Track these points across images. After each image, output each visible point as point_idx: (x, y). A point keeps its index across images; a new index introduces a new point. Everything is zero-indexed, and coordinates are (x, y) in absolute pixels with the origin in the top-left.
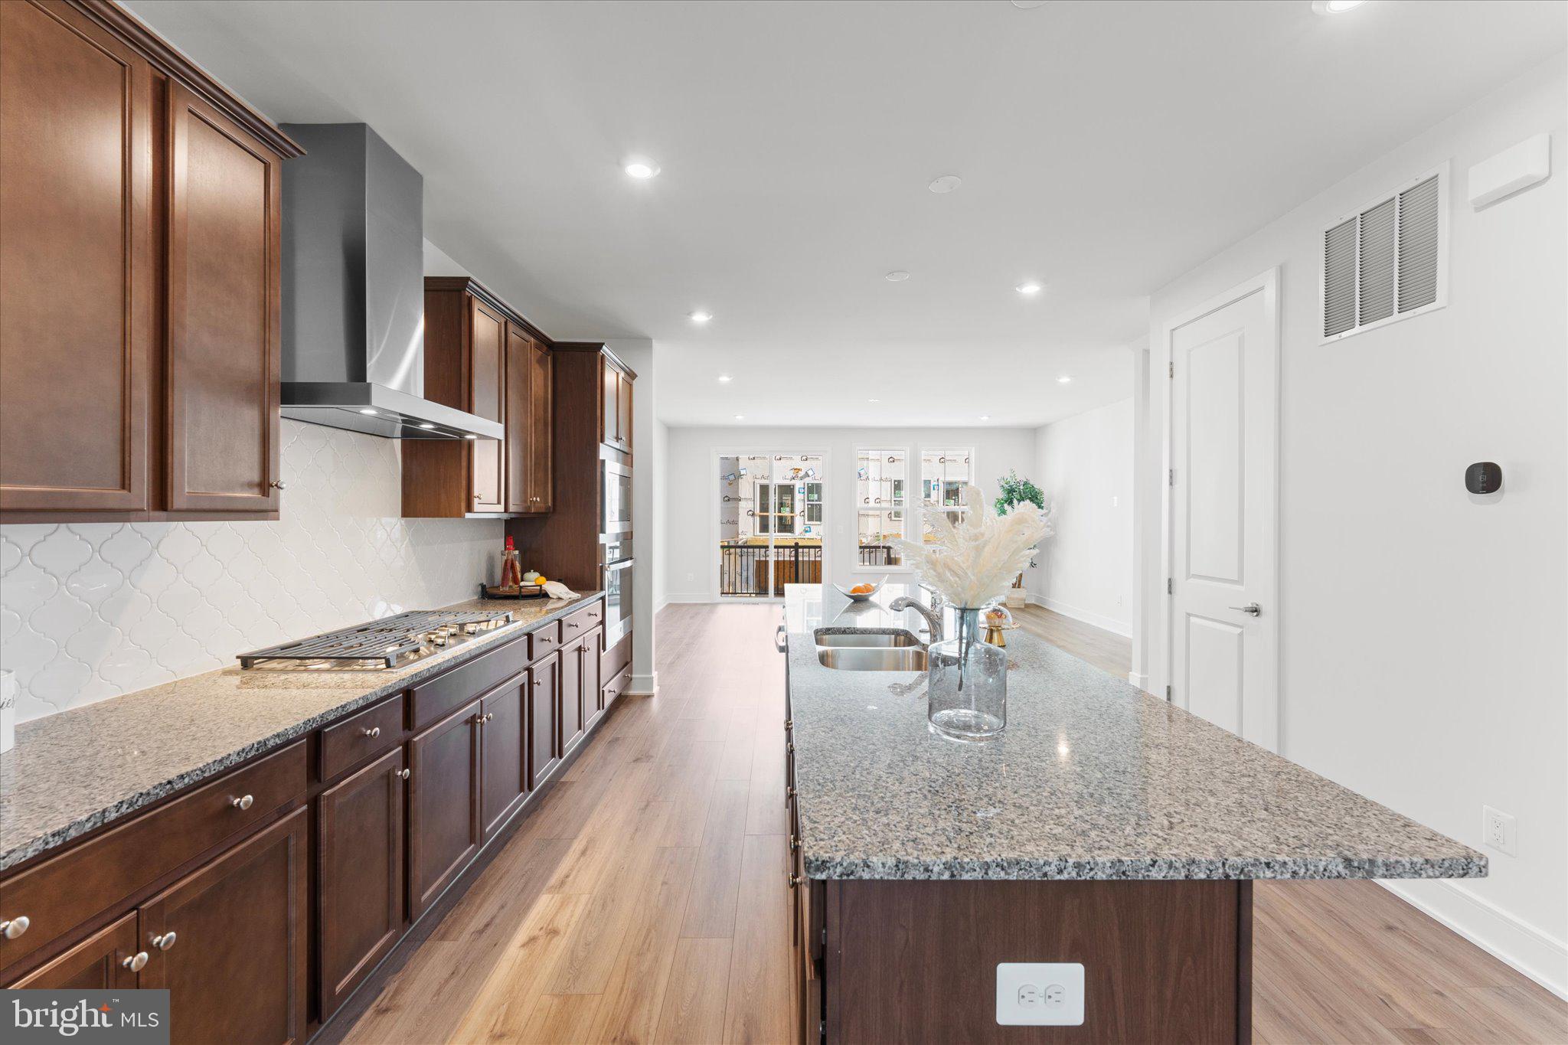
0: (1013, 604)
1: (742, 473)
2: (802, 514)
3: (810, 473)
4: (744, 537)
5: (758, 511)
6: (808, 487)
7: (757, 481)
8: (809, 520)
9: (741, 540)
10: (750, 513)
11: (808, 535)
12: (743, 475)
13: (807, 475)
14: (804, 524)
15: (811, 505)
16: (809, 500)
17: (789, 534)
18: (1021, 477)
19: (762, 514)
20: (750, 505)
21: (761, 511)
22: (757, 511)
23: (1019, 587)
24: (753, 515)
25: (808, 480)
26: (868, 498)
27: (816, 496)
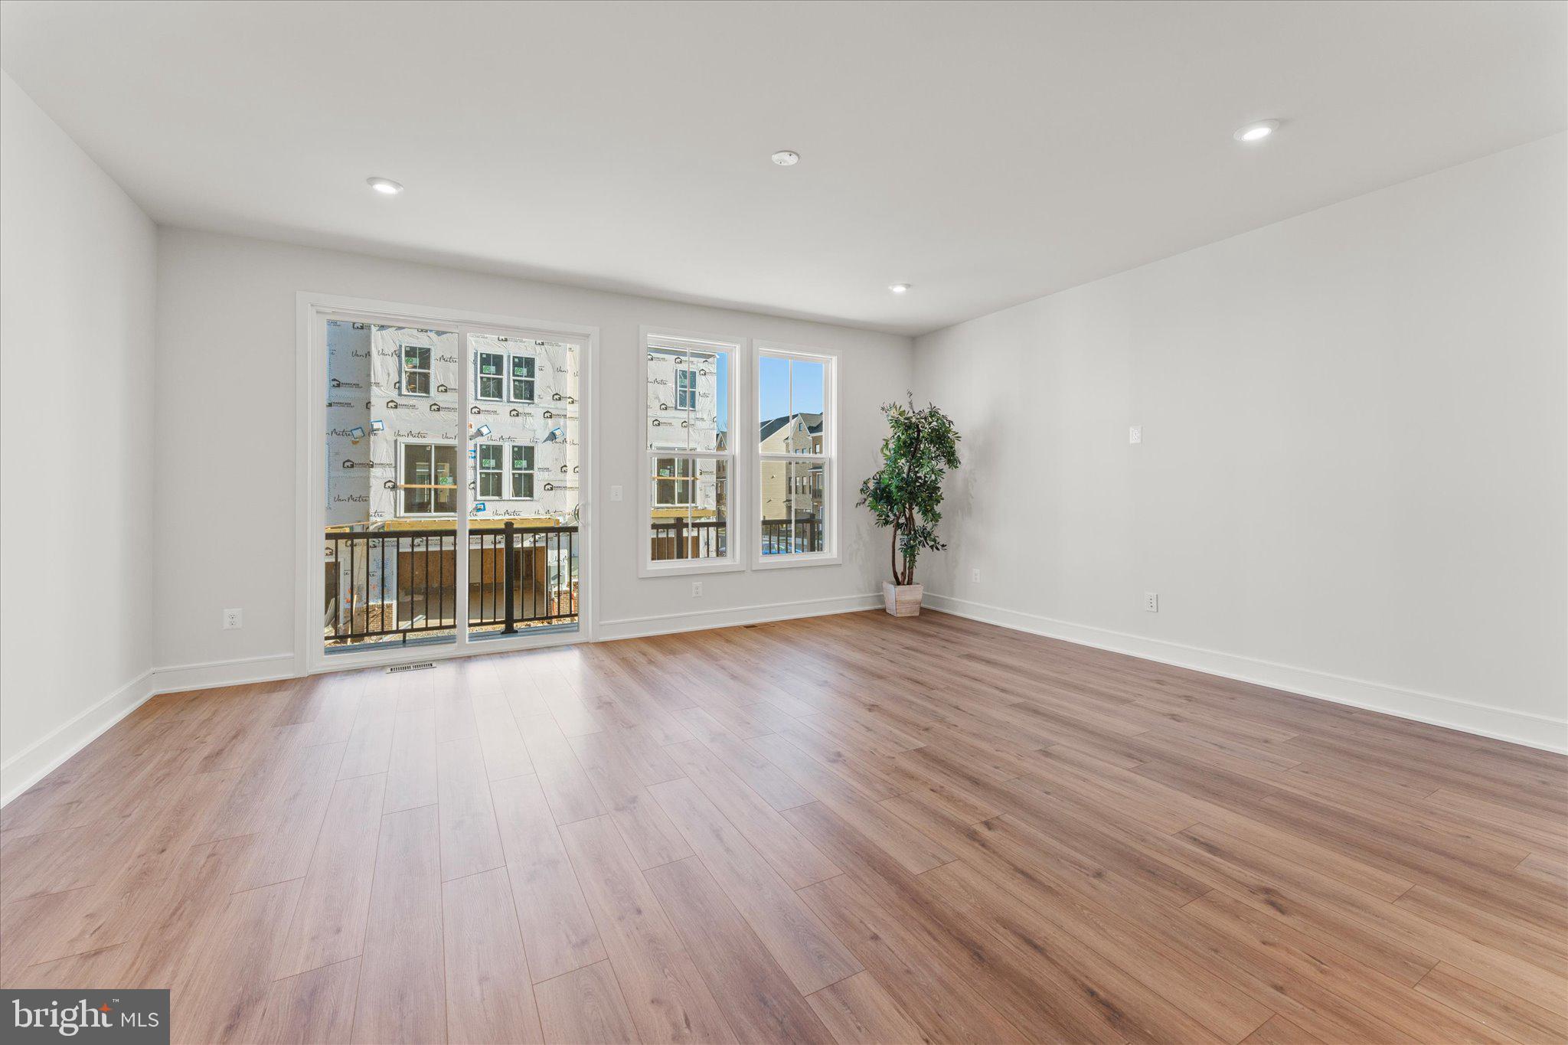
0: (904, 611)
1: (375, 427)
2: (472, 485)
3: (485, 430)
4: (379, 519)
5: (403, 483)
6: (481, 450)
7: (400, 439)
8: (482, 494)
9: (373, 524)
10: (390, 484)
11: (481, 516)
12: (378, 430)
13: (479, 433)
14: (475, 500)
15: (485, 473)
16: (482, 467)
17: (452, 514)
18: (922, 406)
19: (408, 486)
20: (389, 474)
21: (406, 483)
22: (401, 482)
23: (910, 583)
24: (394, 487)
25: (480, 441)
26: (565, 466)
27: (493, 463)
